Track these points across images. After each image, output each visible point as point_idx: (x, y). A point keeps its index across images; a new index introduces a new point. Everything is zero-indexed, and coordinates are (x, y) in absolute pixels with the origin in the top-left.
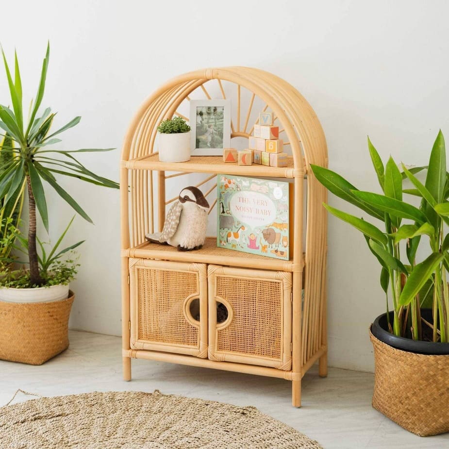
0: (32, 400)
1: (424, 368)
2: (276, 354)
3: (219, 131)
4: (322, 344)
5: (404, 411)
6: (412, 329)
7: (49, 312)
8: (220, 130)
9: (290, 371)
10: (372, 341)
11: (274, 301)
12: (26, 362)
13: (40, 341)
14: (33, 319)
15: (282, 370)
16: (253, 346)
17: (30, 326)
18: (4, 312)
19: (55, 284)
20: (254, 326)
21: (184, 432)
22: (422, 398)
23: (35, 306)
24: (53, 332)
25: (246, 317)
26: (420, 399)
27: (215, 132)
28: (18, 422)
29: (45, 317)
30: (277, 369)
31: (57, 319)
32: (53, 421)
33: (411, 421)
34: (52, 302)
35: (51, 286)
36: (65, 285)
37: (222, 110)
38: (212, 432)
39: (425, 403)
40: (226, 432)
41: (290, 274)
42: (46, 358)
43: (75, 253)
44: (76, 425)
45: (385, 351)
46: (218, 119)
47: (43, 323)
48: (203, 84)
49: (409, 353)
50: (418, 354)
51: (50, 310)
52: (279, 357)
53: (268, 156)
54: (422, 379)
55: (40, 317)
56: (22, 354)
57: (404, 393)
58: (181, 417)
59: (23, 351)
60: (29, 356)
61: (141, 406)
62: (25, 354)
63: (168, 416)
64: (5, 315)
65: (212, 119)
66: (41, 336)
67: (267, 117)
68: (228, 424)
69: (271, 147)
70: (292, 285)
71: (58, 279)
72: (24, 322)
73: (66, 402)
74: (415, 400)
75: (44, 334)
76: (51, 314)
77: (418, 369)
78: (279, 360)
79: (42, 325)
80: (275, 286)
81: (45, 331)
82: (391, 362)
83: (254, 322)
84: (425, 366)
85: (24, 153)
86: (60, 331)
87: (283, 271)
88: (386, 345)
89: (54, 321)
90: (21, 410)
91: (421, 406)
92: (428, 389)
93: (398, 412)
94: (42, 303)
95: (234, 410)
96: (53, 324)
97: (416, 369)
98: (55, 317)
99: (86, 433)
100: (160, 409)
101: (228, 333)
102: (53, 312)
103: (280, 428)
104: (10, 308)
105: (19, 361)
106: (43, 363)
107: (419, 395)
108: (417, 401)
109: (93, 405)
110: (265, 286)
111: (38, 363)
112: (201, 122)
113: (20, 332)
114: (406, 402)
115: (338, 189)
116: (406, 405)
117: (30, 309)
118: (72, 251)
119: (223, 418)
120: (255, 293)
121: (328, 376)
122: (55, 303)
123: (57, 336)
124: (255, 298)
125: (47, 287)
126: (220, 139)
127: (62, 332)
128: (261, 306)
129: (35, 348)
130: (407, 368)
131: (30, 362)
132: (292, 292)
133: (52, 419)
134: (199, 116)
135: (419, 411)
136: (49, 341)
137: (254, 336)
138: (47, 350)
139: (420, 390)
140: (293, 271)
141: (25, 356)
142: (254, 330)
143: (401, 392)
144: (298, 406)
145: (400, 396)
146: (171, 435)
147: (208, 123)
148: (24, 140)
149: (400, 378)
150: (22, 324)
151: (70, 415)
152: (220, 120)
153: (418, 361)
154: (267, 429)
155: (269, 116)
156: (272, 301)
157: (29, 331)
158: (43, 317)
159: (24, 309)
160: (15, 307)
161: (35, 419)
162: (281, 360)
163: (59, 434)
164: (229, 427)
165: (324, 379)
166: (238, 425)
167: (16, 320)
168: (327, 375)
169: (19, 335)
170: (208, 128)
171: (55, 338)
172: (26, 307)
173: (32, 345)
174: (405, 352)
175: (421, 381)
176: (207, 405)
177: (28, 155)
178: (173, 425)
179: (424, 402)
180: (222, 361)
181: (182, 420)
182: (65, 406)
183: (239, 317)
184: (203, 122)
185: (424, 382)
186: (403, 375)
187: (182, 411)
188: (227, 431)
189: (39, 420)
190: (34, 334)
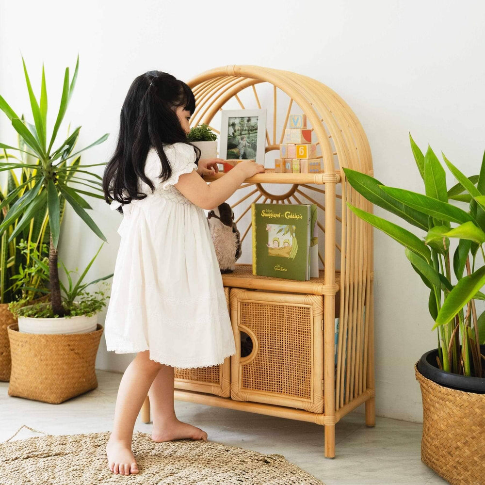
0: (35, 438)
1: (477, 410)
2: (305, 394)
3: (252, 143)
4: (367, 387)
5: (454, 465)
6: (462, 362)
7: (69, 345)
8: (254, 142)
9: (322, 414)
10: (417, 379)
11: (303, 330)
12: (43, 400)
13: (58, 378)
14: (52, 352)
15: (313, 413)
16: (280, 383)
17: (47, 360)
18: (20, 344)
19: (77, 314)
20: (281, 360)
21: (190, 479)
22: (476, 448)
23: (53, 337)
24: (74, 368)
25: (273, 350)
26: (473, 450)
27: (248, 144)
28: (8, 460)
29: (64, 350)
30: (308, 411)
31: (78, 354)
32: (48, 460)
33: (463, 477)
34: (72, 334)
35: (72, 317)
36: (89, 317)
37: (256, 121)
38: (223, 481)
39: (480, 455)
40: (239, 482)
41: (320, 298)
42: (64, 396)
43: (107, 285)
44: (70, 466)
45: (431, 390)
46: (251, 131)
47: (62, 357)
48: (237, 94)
49: (458, 391)
50: (468, 393)
51: (69, 343)
52: (309, 398)
53: (298, 163)
54: (474, 424)
55: (59, 350)
56: (39, 391)
57: (454, 442)
58: (193, 463)
59: (40, 387)
60: (46, 393)
61: (153, 449)
62: (42, 391)
63: (179, 461)
64: (22, 347)
65: (246, 130)
66: (60, 371)
67: (298, 119)
68: (244, 473)
69: (302, 152)
70: (323, 311)
71: (81, 310)
72: (41, 355)
73: (70, 441)
74: (466, 451)
75: (63, 369)
76: (72, 348)
77: (470, 411)
78: (310, 401)
79: (61, 359)
80: (304, 312)
81: (65, 367)
82: (438, 403)
83: (281, 356)
84: (478, 407)
85: (46, 170)
86: (83, 367)
87: (313, 294)
88: (432, 382)
89: (75, 356)
90: (18, 447)
91: (475, 458)
92: (483, 437)
93: (448, 466)
94: (61, 335)
95: (257, 458)
96: (74, 359)
97: (467, 411)
98: (76, 351)
99: (76, 475)
100: (172, 452)
101: (253, 368)
102: (74, 345)
103: (305, 480)
104: (26, 339)
105: (37, 399)
106: (62, 402)
107: (471, 445)
108: (469, 452)
109: (99, 446)
110: (293, 313)
111: (56, 402)
112: (233, 134)
113: (37, 366)
114: (457, 453)
115: (374, 196)
116: (457, 456)
117: (47, 341)
118: (103, 283)
119: (241, 465)
120: (282, 321)
121: (377, 426)
122: (76, 336)
123: (79, 372)
124: (282, 327)
125: (68, 318)
126: (253, 152)
127: (85, 369)
128: (289, 336)
129: (53, 384)
130: (456, 411)
131: (47, 400)
132: (323, 319)
133: (47, 458)
134: (231, 128)
135: (473, 465)
136: (69, 378)
137: (281, 372)
138: (66, 388)
139: (473, 438)
140: (323, 294)
141: (42, 393)
142: (281, 365)
143: (450, 441)
144: (332, 457)
145: (449, 445)
146: (173, 481)
147: (241, 134)
148: (45, 156)
149: (448, 423)
150: (39, 357)
151: (68, 455)
152: (254, 131)
153: (468, 401)
154: (288, 481)
155: (300, 117)
156: (301, 330)
157: (47, 365)
158: (62, 350)
159: (41, 341)
160: (31, 338)
161: (28, 458)
162: (312, 401)
163: (46, 474)
164: (244, 476)
165: (370, 430)
166: (256, 474)
167: (33, 352)
168: (375, 424)
169: (36, 369)
170: (240, 141)
171: (76, 375)
172: (43, 338)
173: (49, 382)
174: (453, 390)
175: (473, 428)
176: (228, 451)
177: (49, 173)
178: (180, 471)
179: (478, 454)
180: (247, 402)
181: (192, 466)
182: (68, 445)
183: (265, 349)
184: (235, 134)
185: (478, 427)
186: (452, 419)
187: (196, 456)
188: (241, 481)
189: (32, 459)
190: (52, 369)
